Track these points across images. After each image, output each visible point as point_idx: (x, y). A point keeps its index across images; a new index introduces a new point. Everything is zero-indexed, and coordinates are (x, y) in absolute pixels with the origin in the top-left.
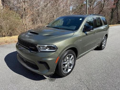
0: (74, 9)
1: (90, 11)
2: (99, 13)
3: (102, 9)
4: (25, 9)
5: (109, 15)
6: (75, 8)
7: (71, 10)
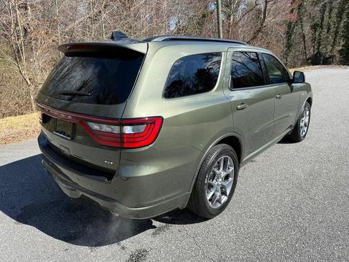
0: (183, 27)
1: (228, 32)
2: (254, 37)
3: (262, 25)
4: (25, 30)
5: (282, 42)
6: (183, 23)
7: (173, 28)
